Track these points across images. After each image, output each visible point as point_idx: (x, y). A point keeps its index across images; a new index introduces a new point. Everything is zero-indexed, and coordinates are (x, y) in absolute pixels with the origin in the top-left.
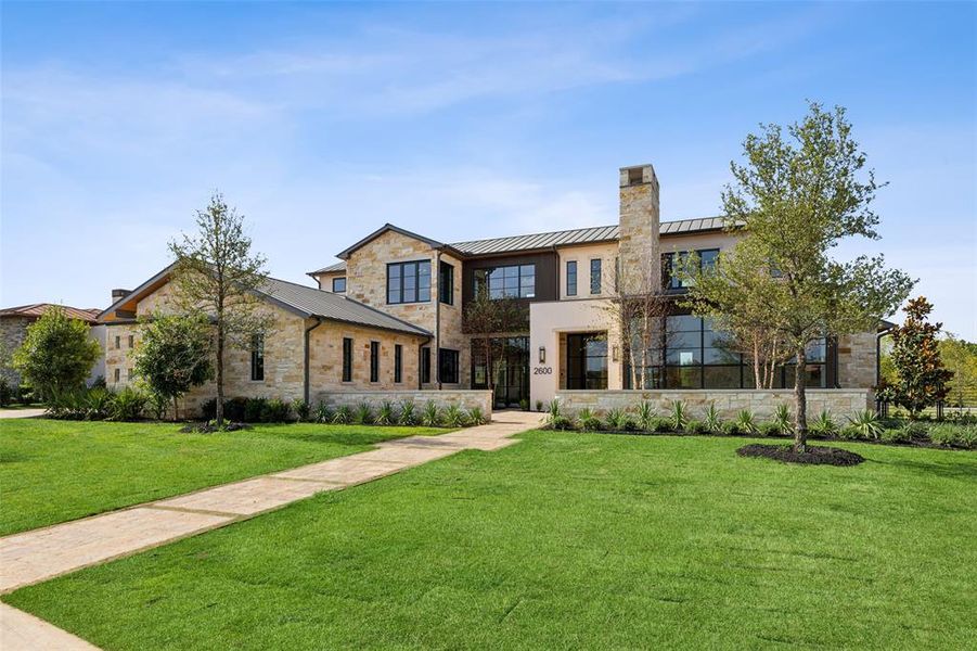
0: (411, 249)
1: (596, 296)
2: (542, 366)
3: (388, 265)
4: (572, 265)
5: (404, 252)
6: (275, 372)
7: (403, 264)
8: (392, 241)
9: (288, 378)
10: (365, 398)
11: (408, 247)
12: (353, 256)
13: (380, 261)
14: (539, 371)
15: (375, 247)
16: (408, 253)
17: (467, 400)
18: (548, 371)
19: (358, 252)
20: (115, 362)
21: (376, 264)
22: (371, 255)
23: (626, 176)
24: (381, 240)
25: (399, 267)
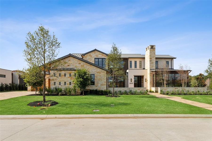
0: (101, 56)
1: (136, 69)
2: (131, 82)
3: (95, 58)
4: (131, 62)
5: (99, 56)
6: (98, 83)
7: (98, 58)
8: (96, 53)
9: (102, 85)
10: (118, 89)
11: (100, 55)
12: (85, 55)
13: (93, 57)
14: (130, 83)
15: (91, 54)
16: (100, 56)
17: (142, 89)
18: (132, 83)
19: (87, 55)
20: (54, 80)
21: (92, 58)
22: (90, 55)
23: (151, 47)
24: (93, 52)
25: (98, 59)
